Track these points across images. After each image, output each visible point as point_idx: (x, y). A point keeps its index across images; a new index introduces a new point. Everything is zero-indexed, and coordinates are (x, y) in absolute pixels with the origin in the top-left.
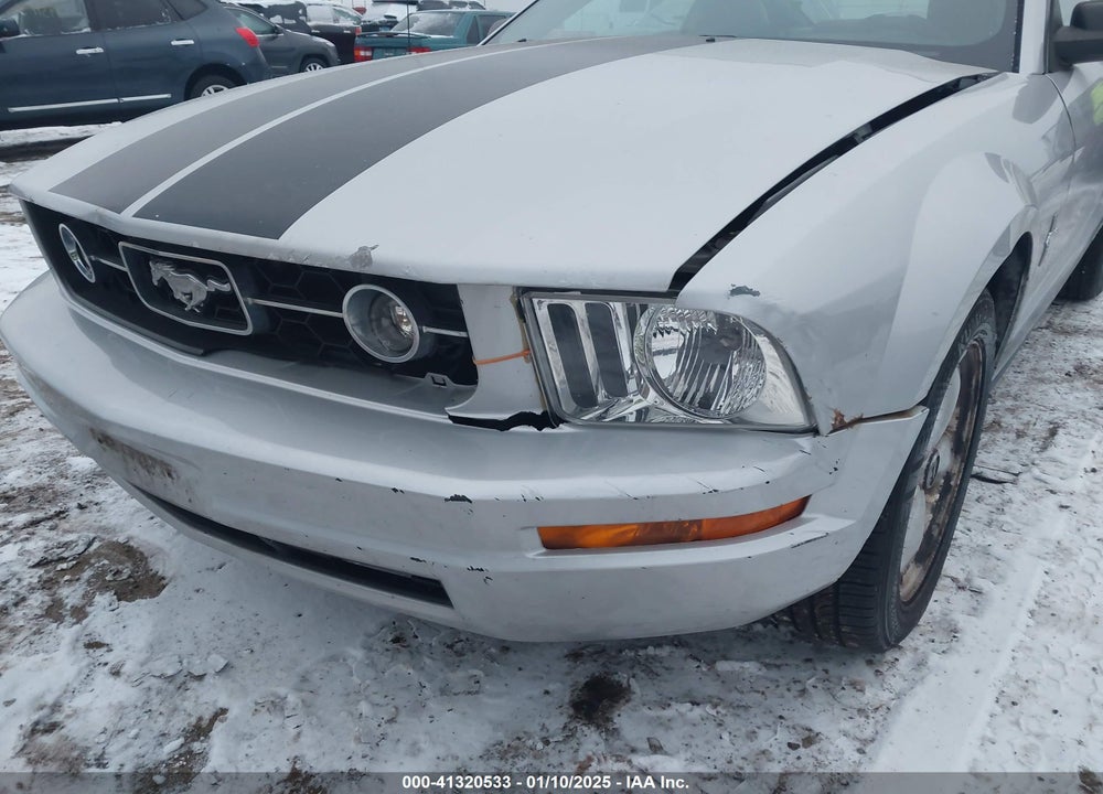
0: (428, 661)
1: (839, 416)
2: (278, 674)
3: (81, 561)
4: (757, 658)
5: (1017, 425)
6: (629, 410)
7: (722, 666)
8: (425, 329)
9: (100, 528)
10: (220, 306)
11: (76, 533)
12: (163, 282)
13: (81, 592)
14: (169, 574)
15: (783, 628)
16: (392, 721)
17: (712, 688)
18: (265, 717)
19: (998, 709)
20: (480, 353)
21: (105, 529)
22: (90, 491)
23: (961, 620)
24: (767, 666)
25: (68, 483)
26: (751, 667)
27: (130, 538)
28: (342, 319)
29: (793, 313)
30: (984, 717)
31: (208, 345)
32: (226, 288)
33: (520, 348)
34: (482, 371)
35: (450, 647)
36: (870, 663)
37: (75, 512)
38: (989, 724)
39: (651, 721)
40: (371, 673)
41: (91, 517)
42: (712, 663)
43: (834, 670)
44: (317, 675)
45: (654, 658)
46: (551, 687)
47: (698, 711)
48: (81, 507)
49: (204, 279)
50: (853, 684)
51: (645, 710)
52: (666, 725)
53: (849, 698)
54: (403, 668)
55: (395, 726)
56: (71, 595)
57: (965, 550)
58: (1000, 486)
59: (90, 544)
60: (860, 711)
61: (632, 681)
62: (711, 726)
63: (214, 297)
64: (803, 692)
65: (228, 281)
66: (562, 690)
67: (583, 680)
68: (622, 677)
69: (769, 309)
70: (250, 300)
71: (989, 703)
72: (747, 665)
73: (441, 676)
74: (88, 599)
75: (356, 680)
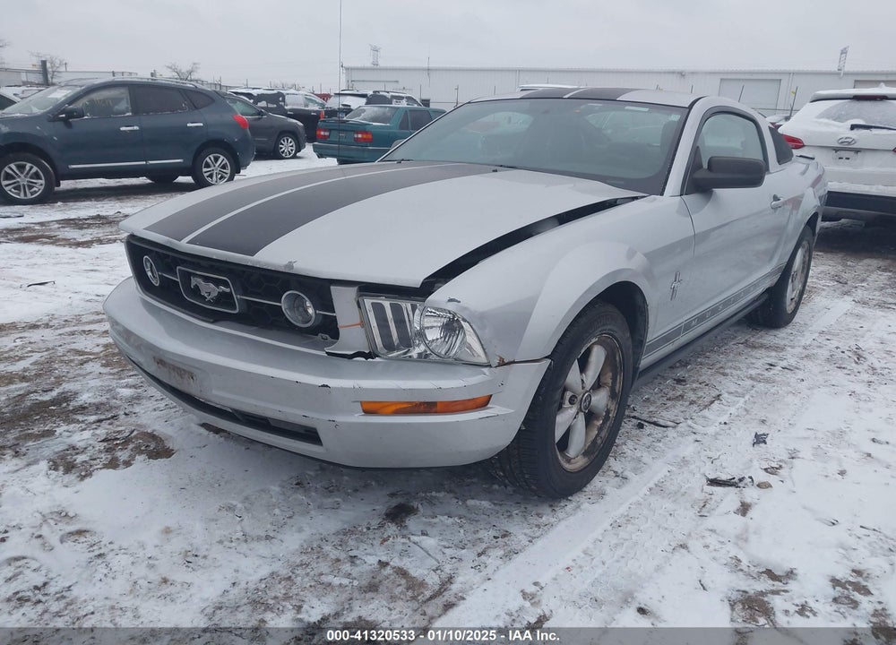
0: (313, 494)
1: (502, 359)
2: (233, 495)
3: (127, 440)
4: (490, 500)
5: (693, 397)
6: (414, 353)
7: (470, 502)
8: (317, 312)
9: (137, 425)
10: (224, 299)
11: (124, 426)
12: (196, 286)
13: (128, 454)
14: (176, 448)
15: (509, 488)
16: (290, 517)
17: (463, 511)
18: (224, 513)
19: (610, 528)
20: (340, 323)
21: (140, 426)
22: (130, 407)
23: (608, 489)
24: (494, 504)
25: (118, 402)
26: (486, 504)
27: (154, 431)
28: (281, 307)
29: (476, 311)
30: (600, 530)
31: (216, 317)
32: (228, 290)
33: (358, 321)
34: (341, 331)
35: (327, 489)
36: (551, 506)
37: (122, 417)
38: (602, 534)
39: (425, 523)
40: (282, 497)
41: (132, 419)
42: (464, 501)
43: (530, 507)
44: (254, 497)
45: (435, 497)
46: (377, 507)
47: (451, 520)
48: (126, 414)
49: (217, 286)
50: (538, 515)
51: (424, 519)
52: (433, 525)
53: (534, 520)
54: (300, 496)
55: (292, 520)
56: (123, 455)
57: (629, 459)
58: (665, 429)
59: (133, 432)
60: (536, 526)
61: (420, 506)
62: (456, 527)
63: (221, 294)
64: (509, 516)
65: (230, 287)
66: (381, 509)
67: (394, 505)
68: (415, 504)
69: (466, 309)
70: (239, 296)
71: (606, 525)
72: (483, 502)
73: (319, 500)
74: (132, 458)
75: (274, 500)
